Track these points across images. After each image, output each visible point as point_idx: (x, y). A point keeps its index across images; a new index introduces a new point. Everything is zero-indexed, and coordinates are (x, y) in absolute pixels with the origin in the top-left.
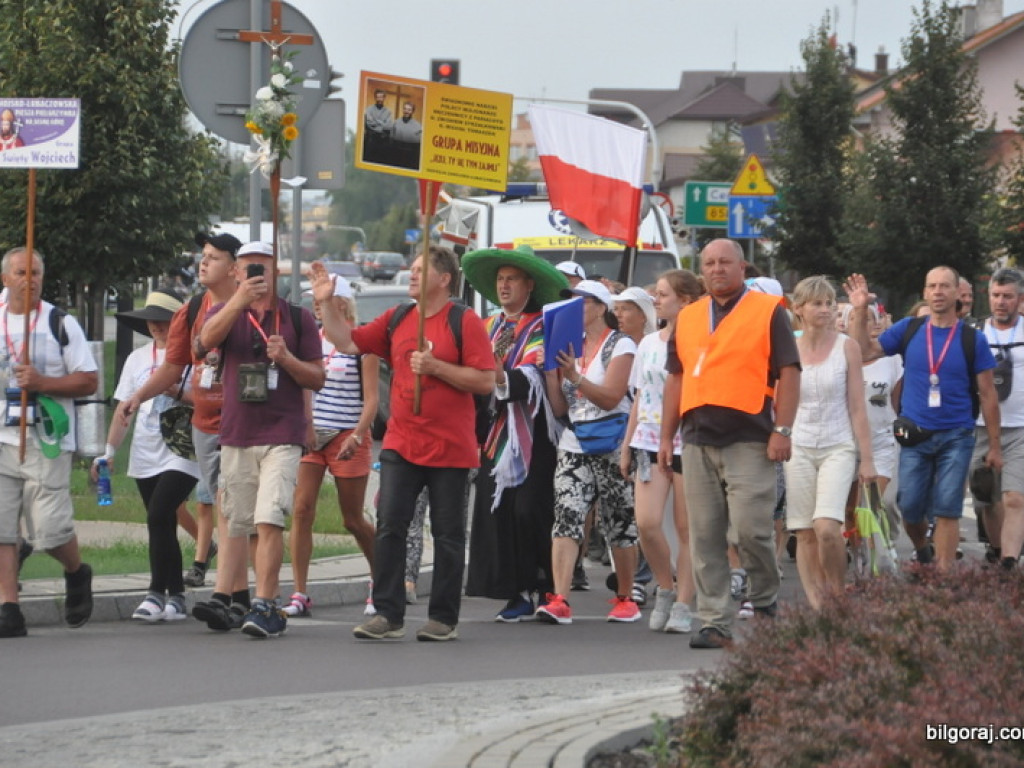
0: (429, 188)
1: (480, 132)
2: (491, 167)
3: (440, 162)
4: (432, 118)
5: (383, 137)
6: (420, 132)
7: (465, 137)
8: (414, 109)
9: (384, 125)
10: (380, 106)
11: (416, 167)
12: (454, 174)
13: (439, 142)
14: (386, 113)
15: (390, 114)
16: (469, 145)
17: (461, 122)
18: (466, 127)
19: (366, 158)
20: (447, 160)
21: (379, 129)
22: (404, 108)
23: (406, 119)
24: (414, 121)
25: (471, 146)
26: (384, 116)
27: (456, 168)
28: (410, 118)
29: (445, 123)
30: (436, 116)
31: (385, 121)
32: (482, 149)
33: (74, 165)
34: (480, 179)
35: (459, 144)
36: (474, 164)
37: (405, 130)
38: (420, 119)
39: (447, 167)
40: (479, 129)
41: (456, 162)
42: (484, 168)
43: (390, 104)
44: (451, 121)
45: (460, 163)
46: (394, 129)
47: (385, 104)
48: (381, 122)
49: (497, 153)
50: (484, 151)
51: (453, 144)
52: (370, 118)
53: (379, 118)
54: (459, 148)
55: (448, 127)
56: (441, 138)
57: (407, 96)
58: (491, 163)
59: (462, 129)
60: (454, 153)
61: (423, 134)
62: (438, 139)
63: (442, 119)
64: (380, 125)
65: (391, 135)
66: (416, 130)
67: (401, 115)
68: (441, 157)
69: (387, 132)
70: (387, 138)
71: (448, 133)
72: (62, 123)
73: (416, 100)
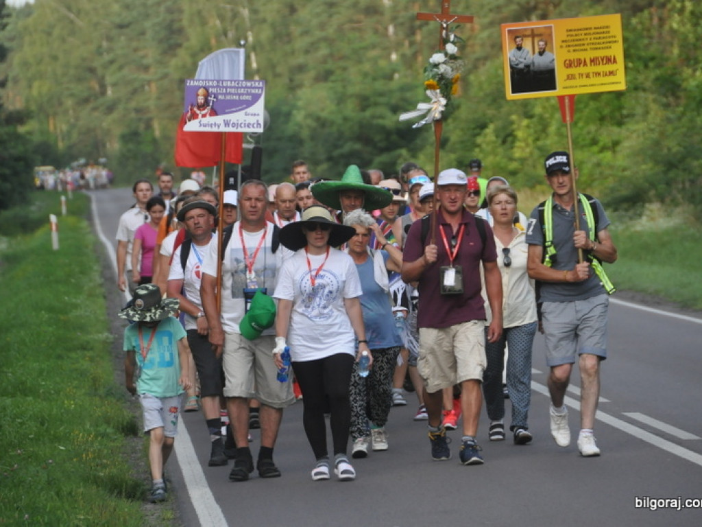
0: (567, 101)
1: (600, 49)
2: (611, 73)
3: (571, 79)
4: (561, 47)
5: (525, 71)
6: (553, 60)
7: (588, 55)
8: (546, 44)
9: (525, 61)
10: (519, 48)
11: (554, 88)
12: (584, 86)
13: (569, 64)
14: (525, 51)
15: (528, 52)
16: (592, 61)
17: (584, 45)
18: (588, 47)
20: (577, 76)
21: (521, 66)
22: (539, 45)
23: (541, 53)
24: (547, 53)
25: (594, 61)
26: (524, 55)
27: (585, 81)
28: (544, 51)
29: (571, 49)
30: (564, 44)
31: (525, 59)
32: (602, 60)
33: (261, 129)
34: (605, 84)
35: (585, 61)
36: (598, 74)
37: (540, 62)
38: (552, 50)
39: (578, 82)
40: (598, 46)
41: (584, 76)
42: (606, 75)
43: (527, 44)
44: (576, 45)
45: (588, 76)
46: (533, 63)
47: (523, 45)
48: (522, 60)
49: (615, 61)
50: (605, 62)
51: (580, 63)
52: (513, 59)
53: (520, 57)
54: (585, 64)
55: (574, 51)
56: (570, 60)
57: (540, 36)
58: (611, 70)
59: (586, 50)
60: (582, 70)
61: (555, 62)
62: (567, 62)
63: (569, 46)
64: (521, 62)
65: (532, 68)
66: (550, 59)
67: (537, 50)
68: (572, 75)
69: (527, 66)
70: (529, 71)
71: (575, 56)
72: (250, 98)
73: (546, 37)
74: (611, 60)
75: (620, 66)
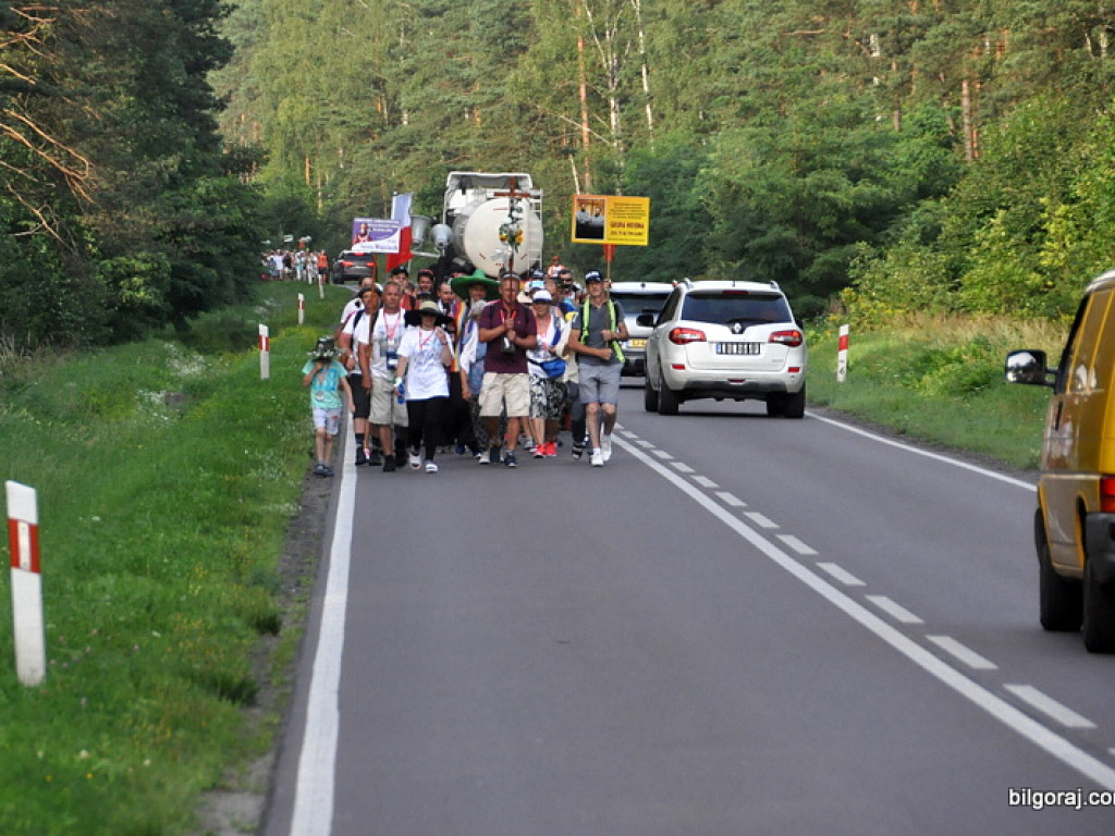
0: (609, 247)
1: (634, 218)
2: (640, 234)
3: (613, 234)
5: (585, 225)
7: (626, 221)
8: (600, 211)
9: (586, 220)
10: (583, 210)
11: (601, 237)
12: (621, 240)
13: (613, 225)
15: (588, 214)
17: (623, 214)
19: (578, 236)
20: (618, 233)
21: (583, 222)
22: (596, 211)
23: (597, 215)
24: (600, 216)
25: (629, 225)
26: (585, 216)
27: (623, 237)
29: (616, 215)
30: (612, 212)
31: (586, 218)
32: (635, 225)
33: (397, 251)
34: (635, 240)
35: (624, 224)
36: (631, 233)
37: (596, 221)
38: (603, 215)
39: (618, 236)
40: (633, 216)
41: (622, 234)
42: (636, 235)
43: (588, 209)
44: (619, 214)
45: (624, 234)
46: (591, 221)
47: (586, 209)
48: (584, 218)
49: (643, 227)
51: (621, 225)
52: (579, 217)
53: (583, 216)
54: (624, 226)
55: (618, 217)
56: (614, 223)
57: (597, 205)
58: (640, 232)
59: (625, 217)
60: (621, 229)
61: (605, 222)
63: (615, 213)
64: (583, 220)
65: (590, 224)
66: (602, 220)
67: (594, 214)
68: (614, 232)
69: (587, 223)
70: (587, 226)
71: (618, 220)
72: (390, 231)
73: (601, 206)
74: (639, 226)
75: (645, 231)
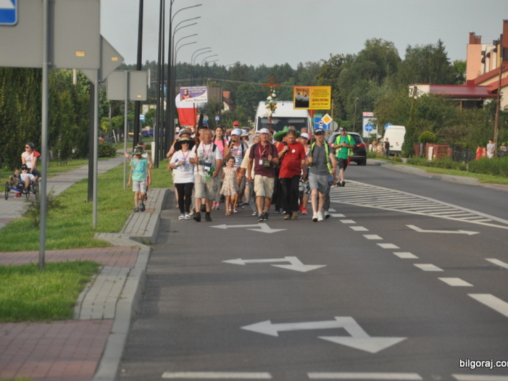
0: (312, 111)
1: (323, 96)
2: (327, 104)
3: (314, 105)
4: (312, 95)
7: (319, 98)
9: (300, 98)
10: (299, 94)
11: (308, 107)
13: (314, 100)
17: (319, 95)
19: (296, 107)
20: (316, 104)
22: (305, 94)
23: (305, 96)
24: (307, 96)
25: (321, 100)
26: (300, 96)
27: (318, 106)
33: (206, 102)
34: (324, 107)
35: (319, 100)
36: (322, 104)
37: (305, 99)
38: (309, 95)
39: (316, 106)
42: (325, 104)
43: (301, 93)
44: (316, 95)
45: (319, 104)
46: (303, 99)
51: (317, 100)
52: (297, 97)
57: (305, 91)
60: (317, 102)
63: (314, 95)
66: (308, 98)
68: (314, 103)
69: (301, 100)
71: (315, 98)
72: (201, 92)
73: (307, 91)
74: (326, 100)
75: (329, 102)
